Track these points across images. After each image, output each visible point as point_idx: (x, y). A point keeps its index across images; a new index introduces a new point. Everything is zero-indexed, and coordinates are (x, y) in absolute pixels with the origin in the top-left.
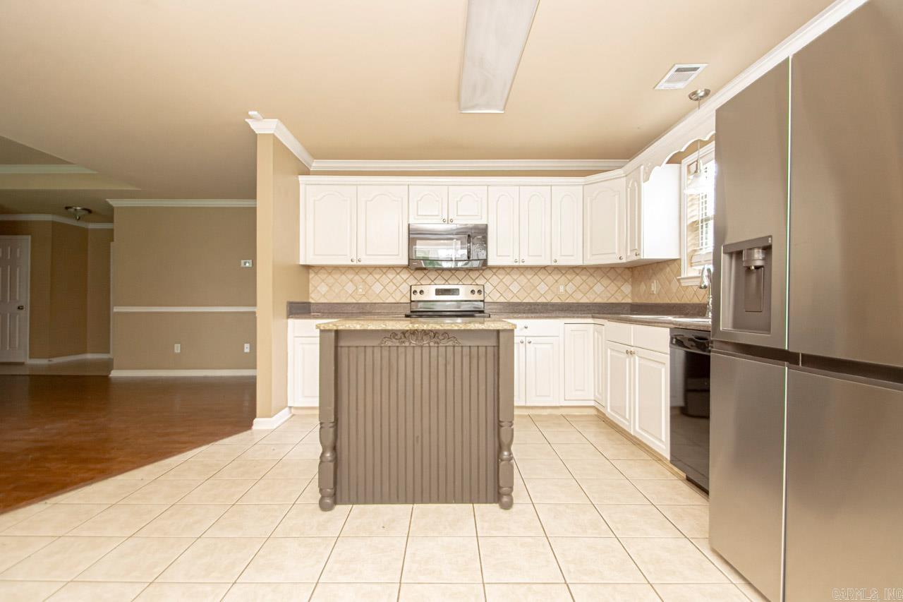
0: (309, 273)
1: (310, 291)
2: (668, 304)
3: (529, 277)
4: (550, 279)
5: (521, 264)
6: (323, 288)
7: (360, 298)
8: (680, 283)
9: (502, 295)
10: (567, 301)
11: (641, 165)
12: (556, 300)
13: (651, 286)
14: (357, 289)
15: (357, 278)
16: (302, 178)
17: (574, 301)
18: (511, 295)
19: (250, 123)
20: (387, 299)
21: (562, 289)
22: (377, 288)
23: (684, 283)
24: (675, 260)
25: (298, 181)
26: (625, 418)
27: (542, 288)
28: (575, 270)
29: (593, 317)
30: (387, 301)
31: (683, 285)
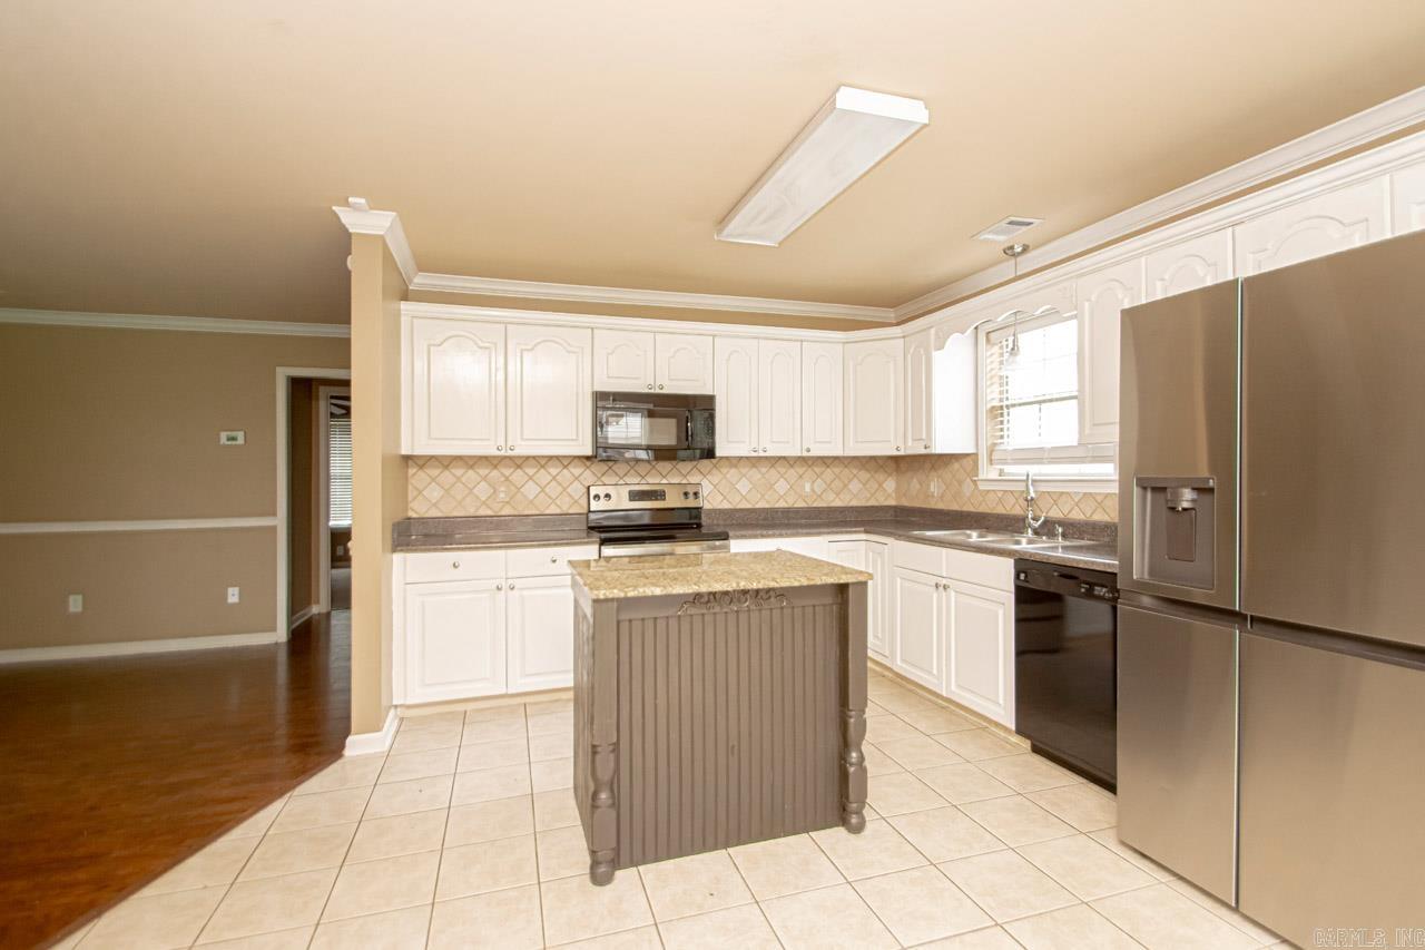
0: (407, 466)
1: (410, 499)
2: (956, 511)
3: (764, 470)
4: (792, 473)
5: (762, 454)
6: (434, 493)
7: (501, 509)
8: (976, 485)
9: (725, 498)
10: (815, 505)
11: (932, 327)
12: (800, 504)
13: (929, 486)
14: (495, 491)
15: (495, 473)
16: (404, 305)
17: (825, 505)
18: (738, 498)
19: (341, 216)
20: (547, 508)
21: (808, 488)
22: (531, 490)
23: (982, 487)
24: (968, 455)
25: (400, 310)
26: (930, 673)
27: (781, 487)
28: (826, 461)
29: (866, 532)
30: (547, 512)
31: (981, 488)
